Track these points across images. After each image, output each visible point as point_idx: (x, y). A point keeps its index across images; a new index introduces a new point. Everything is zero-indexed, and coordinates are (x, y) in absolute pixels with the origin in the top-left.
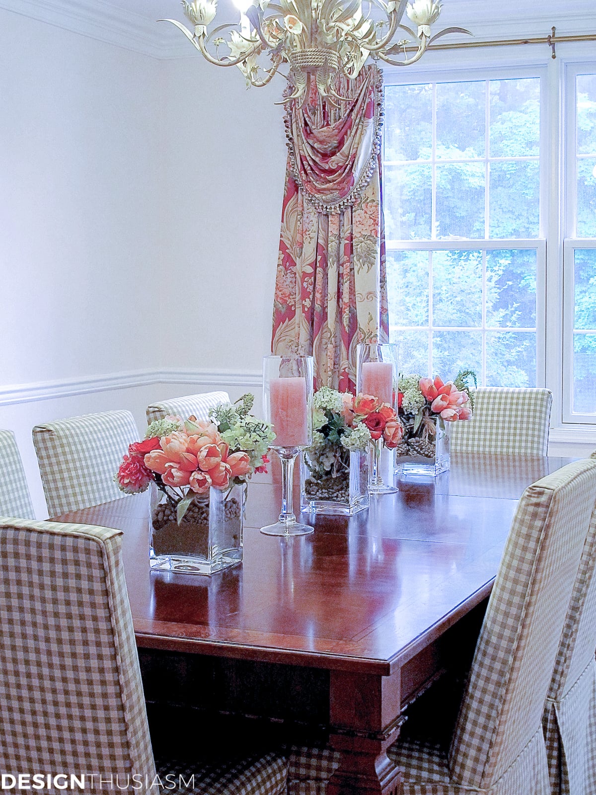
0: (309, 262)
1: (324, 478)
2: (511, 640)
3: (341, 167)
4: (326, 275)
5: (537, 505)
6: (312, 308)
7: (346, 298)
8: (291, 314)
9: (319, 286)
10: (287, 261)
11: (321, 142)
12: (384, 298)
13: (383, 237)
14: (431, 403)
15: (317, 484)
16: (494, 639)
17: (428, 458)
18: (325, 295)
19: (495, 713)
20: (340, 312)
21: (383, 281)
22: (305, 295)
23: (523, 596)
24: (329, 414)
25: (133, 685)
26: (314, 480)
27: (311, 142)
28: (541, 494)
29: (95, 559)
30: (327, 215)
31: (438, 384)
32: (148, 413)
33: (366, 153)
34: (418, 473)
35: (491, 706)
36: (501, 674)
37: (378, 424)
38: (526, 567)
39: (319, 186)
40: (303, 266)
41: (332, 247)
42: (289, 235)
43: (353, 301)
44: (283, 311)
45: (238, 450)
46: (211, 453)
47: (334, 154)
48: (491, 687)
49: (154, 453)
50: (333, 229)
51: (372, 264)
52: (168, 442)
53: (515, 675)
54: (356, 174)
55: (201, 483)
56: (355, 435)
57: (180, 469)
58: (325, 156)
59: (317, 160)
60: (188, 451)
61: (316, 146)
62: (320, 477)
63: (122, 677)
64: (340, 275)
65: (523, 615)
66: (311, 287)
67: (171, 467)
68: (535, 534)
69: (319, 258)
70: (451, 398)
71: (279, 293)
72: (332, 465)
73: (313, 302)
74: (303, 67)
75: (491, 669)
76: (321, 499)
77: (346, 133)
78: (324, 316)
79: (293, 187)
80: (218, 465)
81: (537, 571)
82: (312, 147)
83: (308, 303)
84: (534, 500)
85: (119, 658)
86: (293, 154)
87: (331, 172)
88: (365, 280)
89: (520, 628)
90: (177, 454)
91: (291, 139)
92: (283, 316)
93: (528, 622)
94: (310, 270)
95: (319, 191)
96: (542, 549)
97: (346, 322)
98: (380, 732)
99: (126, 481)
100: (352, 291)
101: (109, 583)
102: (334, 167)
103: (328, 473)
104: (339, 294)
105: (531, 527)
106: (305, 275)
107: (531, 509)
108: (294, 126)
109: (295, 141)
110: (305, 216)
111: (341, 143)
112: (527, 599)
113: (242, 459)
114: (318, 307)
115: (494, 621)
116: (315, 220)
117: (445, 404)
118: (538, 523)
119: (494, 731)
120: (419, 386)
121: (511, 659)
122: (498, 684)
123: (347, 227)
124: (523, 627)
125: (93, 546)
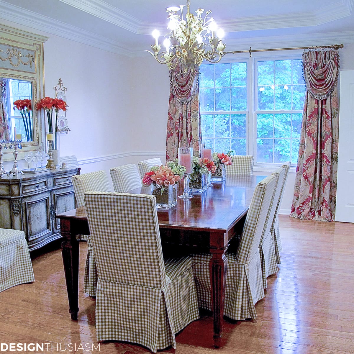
0: (178, 119)
1: (194, 182)
2: (254, 224)
3: (187, 90)
4: (183, 123)
5: (261, 188)
6: (179, 133)
7: (189, 129)
8: (172, 134)
9: (181, 126)
10: (171, 118)
11: (181, 82)
12: (200, 129)
13: (200, 111)
14: (221, 160)
15: (192, 184)
16: (249, 224)
17: (220, 176)
18: (182, 129)
19: (249, 244)
20: (187, 134)
21: (200, 124)
22: (176, 128)
23: (257, 212)
24: (196, 164)
25: (158, 237)
26: (191, 183)
27: (178, 82)
28: (262, 185)
29: (149, 204)
30: (183, 105)
31: (223, 155)
32: (139, 164)
33: (194, 86)
34: (217, 180)
35: (248, 242)
36: (251, 233)
37: (210, 166)
38: (258, 205)
39: (180, 96)
40: (175, 120)
41: (184, 114)
42: (171, 111)
43: (191, 130)
44: (170, 133)
45: (176, 174)
46: (170, 175)
47: (185, 86)
48: (248, 237)
49: (153, 176)
50: (185, 108)
51: (197, 119)
52: (157, 172)
53: (255, 234)
54: (192, 92)
55: (168, 183)
56: (203, 170)
57: (161, 180)
58: (182, 87)
59: (180, 88)
60: (163, 175)
61: (179, 84)
62: (193, 182)
63: (156, 234)
64: (187, 123)
65: (257, 218)
66: (178, 126)
67: (159, 179)
68: (261, 196)
69: (181, 117)
70: (227, 159)
71: (168, 128)
72: (196, 178)
73: (179, 130)
74: (186, 64)
75: (248, 232)
76: (193, 188)
77: (188, 80)
78: (182, 135)
79: (172, 96)
80: (172, 178)
81: (261, 206)
82: (178, 84)
83: (177, 131)
84: (261, 187)
85: (155, 230)
86: (172, 86)
87: (184, 91)
88: (194, 124)
89: (256, 221)
90: (160, 176)
91: (171, 82)
92: (170, 135)
93: (258, 219)
94: (178, 121)
95: (180, 97)
96: (263, 200)
97: (189, 136)
98: (224, 248)
99: (145, 183)
100: (191, 127)
101: (153, 210)
102: (185, 90)
103: (195, 181)
104: (187, 128)
105: (260, 194)
106: (176, 122)
107: (260, 189)
108: (172, 77)
109: (173, 82)
110: (176, 105)
111: (187, 83)
112: (258, 213)
113: (178, 177)
114: (180, 132)
115: (249, 219)
116: (179, 106)
117: (225, 160)
118: (262, 193)
119: (249, 249)
120: (218, 156)
121: (254, 230)
122: (250, 236)
123: (189, 108)
124: (257, 221)
125: (149, 200)
